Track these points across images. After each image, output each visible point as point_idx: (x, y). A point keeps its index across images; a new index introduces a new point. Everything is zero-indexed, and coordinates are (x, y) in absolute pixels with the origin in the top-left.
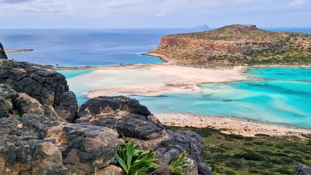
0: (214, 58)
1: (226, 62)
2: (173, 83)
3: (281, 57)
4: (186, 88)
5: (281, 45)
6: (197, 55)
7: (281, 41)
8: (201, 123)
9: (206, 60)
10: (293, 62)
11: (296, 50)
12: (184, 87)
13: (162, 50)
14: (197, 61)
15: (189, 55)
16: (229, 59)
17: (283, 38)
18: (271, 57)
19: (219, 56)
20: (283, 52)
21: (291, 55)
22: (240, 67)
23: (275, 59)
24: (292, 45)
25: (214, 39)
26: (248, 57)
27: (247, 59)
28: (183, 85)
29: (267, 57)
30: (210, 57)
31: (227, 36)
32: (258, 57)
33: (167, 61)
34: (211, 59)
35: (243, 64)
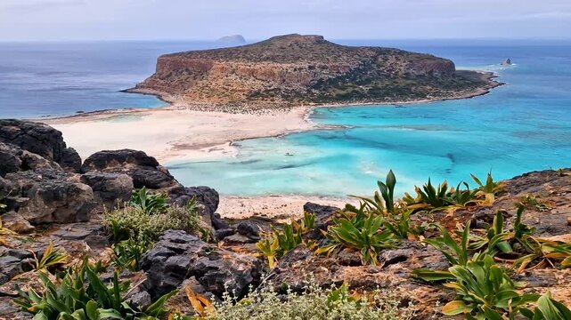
0: (257, 94)
1: (278, 100)
2: (186, 142)
3: (365, 89)
4: (211, 150)
5: (364, 69)
6: (227, 90)
7: (364, 62)
8: (242, 209)
9: (244, 98)
10: (383, 96)
11: (388, 76)
12: (207, 149)
13: (162, 82)
14: (226, 100)
15: (213, 90)
16: (283, 96)
17: (367, 56)
18: (350, 90)
19: (267, 91)
20: (368, 81)
21: (380, 86)
22: (302, 109)
23: (357, 92)
24: (381, 69)
25: (255, 61)
26: (313, 91)
27: (313, 94)
28: (207, 145)
29: (343, 89)
30: (251, 92)
31: (277, 54)
32: (330, 90)
33: (171, 103)
34: (252, 96)
35: (307, 102)
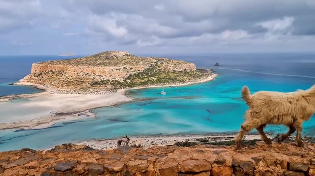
0: (97, 83)
1: (109, 86)
2: (63, 112)
3: (154, 79)
4: (79, 115)
5: (152, 69)
6: (79, 81)
7: (151, 65)
9: (89, 86)
10: (164, 82)
11: (164, 72)
12: (77, 115)
14: (79, 87)
15: (70, 82)
16: (111, 84)
17: (152, 62)
18: (146, 79)
19: (101, 81)
20: (155, 74)
21: (161, 77)
22: (123, 90)
23: (150, 81)
24: (161, 68)
25: (93, 65)
26: (127, 80)
27: (127, 82)
28: (75, 113)
29: (143, 79)
30: (93, 82)
31: (105, 61)
32: (136, 80)
34: (94, 84)
35: (124, 87)
